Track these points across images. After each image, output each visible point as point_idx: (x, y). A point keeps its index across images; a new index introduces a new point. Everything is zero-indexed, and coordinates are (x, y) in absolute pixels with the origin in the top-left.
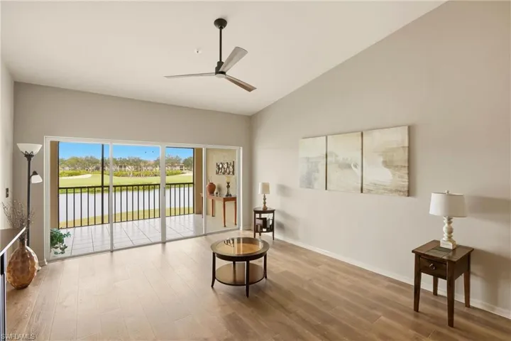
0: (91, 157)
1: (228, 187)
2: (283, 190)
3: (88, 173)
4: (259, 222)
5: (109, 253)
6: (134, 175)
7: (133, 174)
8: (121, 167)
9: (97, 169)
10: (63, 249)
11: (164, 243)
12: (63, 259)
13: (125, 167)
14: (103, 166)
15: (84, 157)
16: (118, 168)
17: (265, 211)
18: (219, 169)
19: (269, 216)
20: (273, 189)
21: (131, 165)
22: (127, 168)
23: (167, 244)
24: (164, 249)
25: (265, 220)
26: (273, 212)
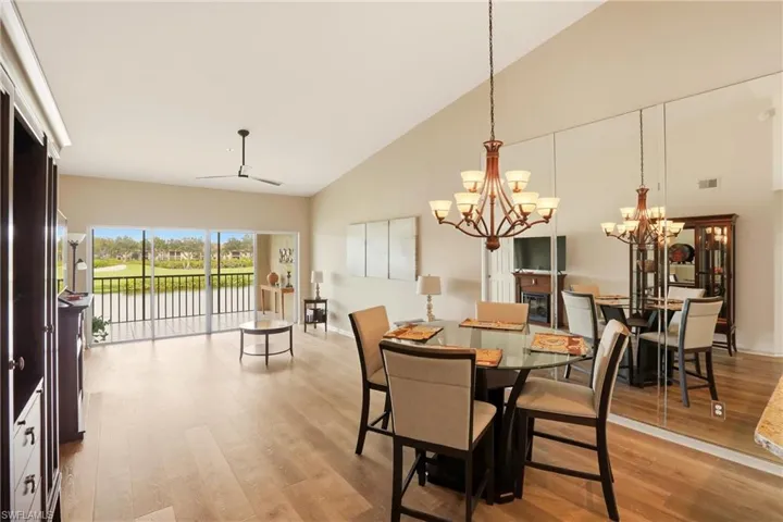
0: (126, 238)
1: (289, 276)
2: (336, 278)
3: (121, 263)
4: (310, 313)
5: (150, 342)
6: (192, 266)
7: (191, 264)
8: (172, 253)
9: (135, 256)
10: (104, 337)
11: (209, 333)
12: (103, 345)
13: (178, 253)
14: (144, 254)
15: (114, 238)
16: (168, 255)
17: (319, 301)
18: (282, 256)
19: (320, 306)
20: (327, 278)
21: (188, 250)
22: (182, 255)
23: (213, 335)
24: (209, 339)
25: (316, 311)
26: (325, 301)
